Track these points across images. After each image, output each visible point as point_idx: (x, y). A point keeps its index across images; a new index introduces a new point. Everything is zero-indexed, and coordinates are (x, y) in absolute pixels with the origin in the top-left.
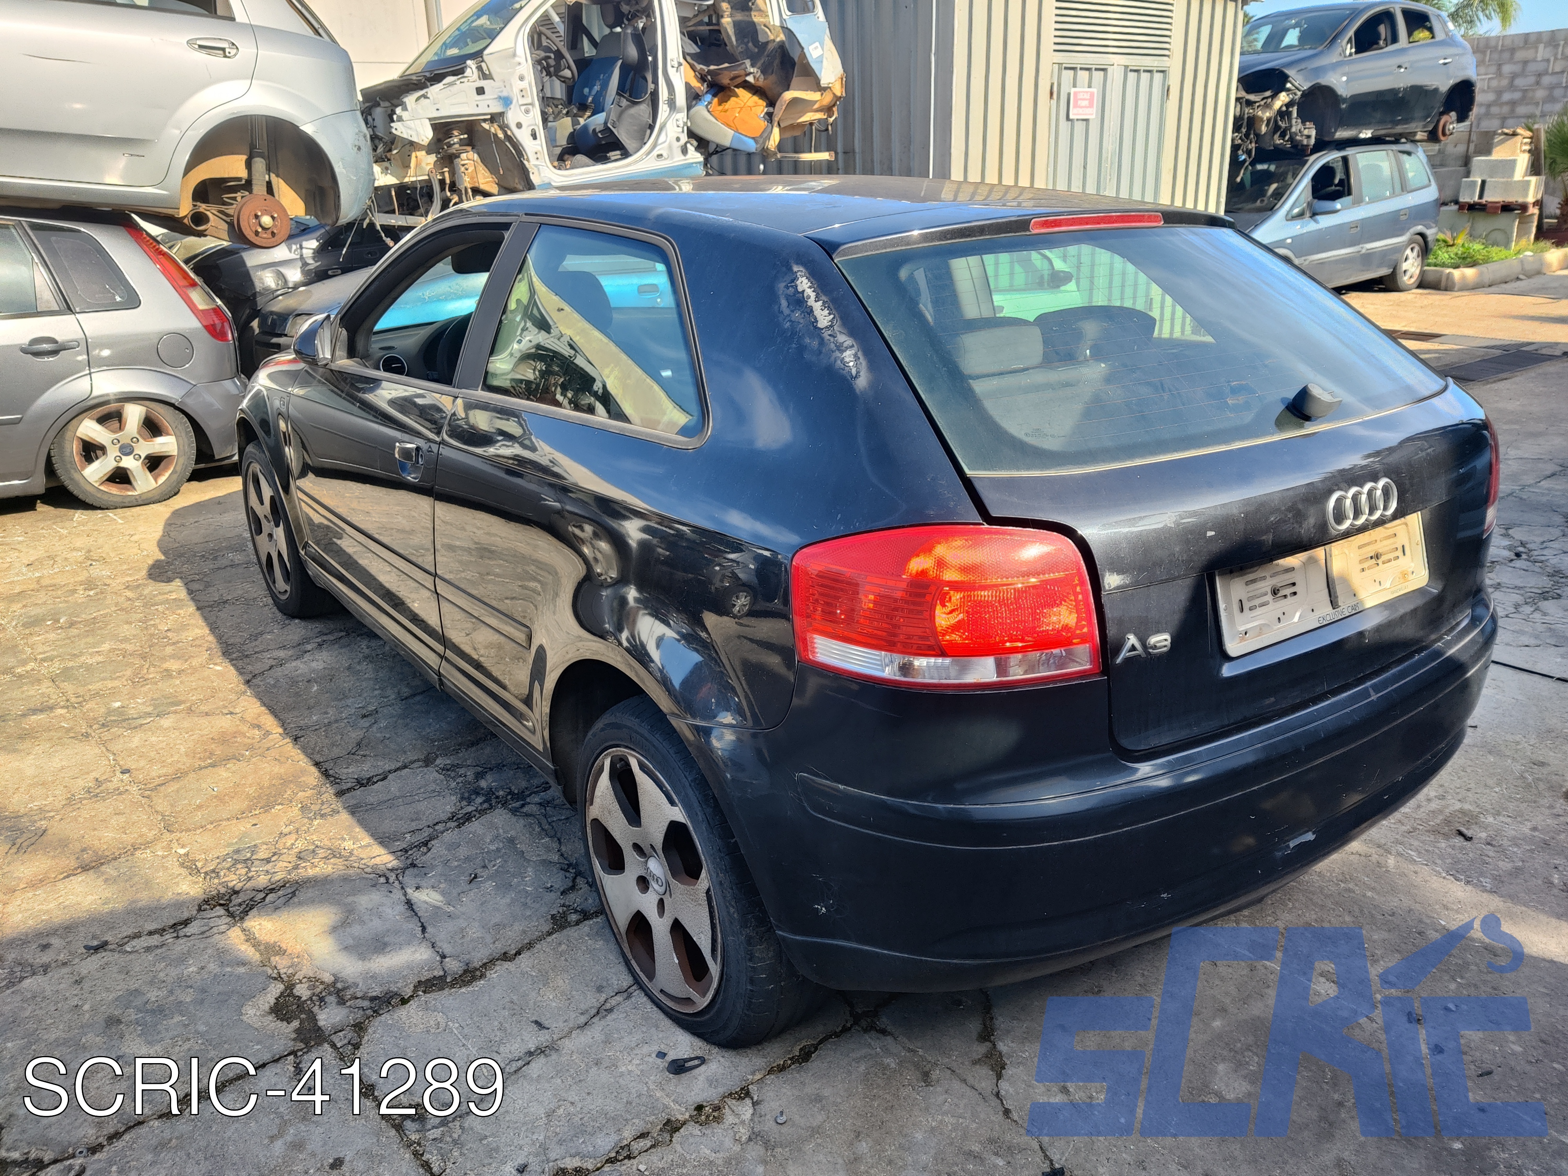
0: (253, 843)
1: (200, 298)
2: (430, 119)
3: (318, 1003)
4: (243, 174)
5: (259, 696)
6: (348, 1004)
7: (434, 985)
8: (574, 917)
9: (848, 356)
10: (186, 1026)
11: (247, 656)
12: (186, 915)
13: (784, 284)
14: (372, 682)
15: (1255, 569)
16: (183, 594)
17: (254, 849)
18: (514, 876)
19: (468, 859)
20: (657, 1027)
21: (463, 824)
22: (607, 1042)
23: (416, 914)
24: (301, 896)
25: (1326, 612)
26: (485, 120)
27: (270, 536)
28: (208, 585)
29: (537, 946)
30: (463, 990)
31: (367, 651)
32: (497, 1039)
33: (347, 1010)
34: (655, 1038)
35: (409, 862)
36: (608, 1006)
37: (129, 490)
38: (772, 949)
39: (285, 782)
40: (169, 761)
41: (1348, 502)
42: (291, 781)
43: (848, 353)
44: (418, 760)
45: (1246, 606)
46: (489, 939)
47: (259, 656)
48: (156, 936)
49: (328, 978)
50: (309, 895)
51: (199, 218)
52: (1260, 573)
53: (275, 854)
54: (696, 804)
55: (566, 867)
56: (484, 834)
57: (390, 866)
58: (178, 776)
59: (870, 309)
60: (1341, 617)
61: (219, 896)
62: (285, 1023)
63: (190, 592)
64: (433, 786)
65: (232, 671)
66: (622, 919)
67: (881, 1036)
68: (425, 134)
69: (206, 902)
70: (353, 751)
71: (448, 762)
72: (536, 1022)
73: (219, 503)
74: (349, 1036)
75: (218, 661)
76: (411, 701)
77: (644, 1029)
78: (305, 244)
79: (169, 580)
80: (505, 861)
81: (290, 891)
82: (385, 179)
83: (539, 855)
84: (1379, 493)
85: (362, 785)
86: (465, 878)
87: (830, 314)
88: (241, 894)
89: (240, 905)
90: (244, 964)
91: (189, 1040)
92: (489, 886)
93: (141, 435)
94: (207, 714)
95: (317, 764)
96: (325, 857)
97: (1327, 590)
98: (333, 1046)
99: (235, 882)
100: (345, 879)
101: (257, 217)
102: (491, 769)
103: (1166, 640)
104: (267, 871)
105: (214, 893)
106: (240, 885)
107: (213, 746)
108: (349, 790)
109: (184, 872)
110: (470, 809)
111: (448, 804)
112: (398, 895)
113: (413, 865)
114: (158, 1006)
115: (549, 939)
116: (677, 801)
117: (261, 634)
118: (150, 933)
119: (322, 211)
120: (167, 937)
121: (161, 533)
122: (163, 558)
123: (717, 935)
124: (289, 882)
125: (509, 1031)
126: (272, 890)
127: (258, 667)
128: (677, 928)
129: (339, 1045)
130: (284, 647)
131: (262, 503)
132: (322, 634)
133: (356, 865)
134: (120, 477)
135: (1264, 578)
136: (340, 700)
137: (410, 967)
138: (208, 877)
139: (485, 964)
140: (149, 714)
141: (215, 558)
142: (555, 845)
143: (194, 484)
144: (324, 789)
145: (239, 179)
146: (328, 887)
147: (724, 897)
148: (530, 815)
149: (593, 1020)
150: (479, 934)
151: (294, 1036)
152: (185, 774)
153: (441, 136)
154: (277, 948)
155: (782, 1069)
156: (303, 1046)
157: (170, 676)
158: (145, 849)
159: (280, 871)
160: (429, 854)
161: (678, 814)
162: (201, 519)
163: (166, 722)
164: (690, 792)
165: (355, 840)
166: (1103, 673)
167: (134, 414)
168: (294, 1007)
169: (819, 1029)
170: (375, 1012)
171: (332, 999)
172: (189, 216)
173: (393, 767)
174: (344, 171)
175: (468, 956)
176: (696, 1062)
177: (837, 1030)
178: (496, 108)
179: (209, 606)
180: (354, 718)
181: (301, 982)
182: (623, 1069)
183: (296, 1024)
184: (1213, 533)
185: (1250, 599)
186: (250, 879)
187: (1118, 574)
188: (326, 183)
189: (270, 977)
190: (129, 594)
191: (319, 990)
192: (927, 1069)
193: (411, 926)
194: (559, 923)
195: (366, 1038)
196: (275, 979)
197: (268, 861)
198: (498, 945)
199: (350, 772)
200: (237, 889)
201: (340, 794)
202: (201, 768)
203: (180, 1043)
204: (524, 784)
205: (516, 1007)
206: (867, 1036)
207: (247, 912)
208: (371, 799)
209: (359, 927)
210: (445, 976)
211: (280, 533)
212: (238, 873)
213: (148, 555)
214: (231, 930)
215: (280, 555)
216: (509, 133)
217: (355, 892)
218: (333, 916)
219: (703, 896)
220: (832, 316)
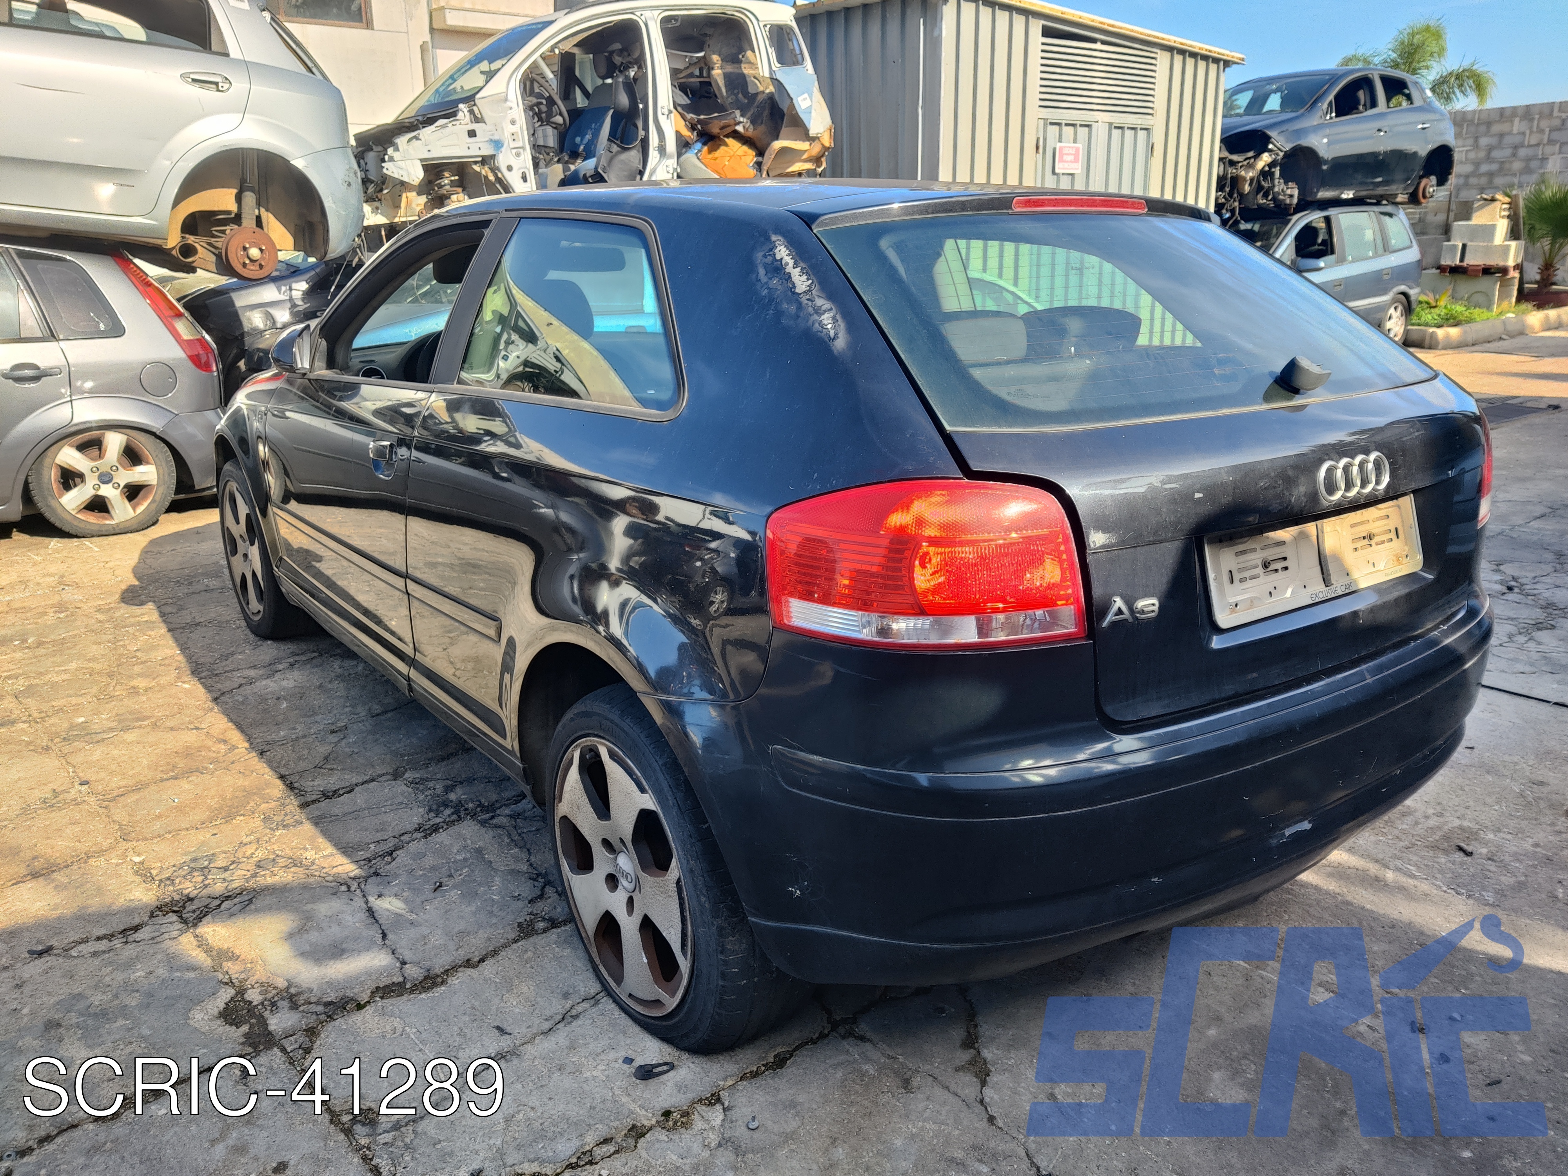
0: (212, 852)
1: (185, 328)
2: (421, 160)
3: (269, 1008)
4: (233, 207)
5: (226, 713)
6: (301, 1009)
7: (392, 991)
8: (541, 925)
9: (827, 319)
10: (129, 1029)
11: (216, 675)
12: (137, 921)
13: (762, 253)
14: (342, 700)
15: (1246, 539)
16: (155, 616)
17: (212, 858)
18: (480, 885)
19: (433, 868)
20: (625, 1033)
21: (430, 835)
22: (572, 1047)
23: (377, 922)
24: (258, 903)
25: (1318, 590)
26: (476, 163)
27: (246, 556)
28: (181, 609)
29: (502, 953)
30: (423, 996)
31: (339, 671)
32: (456, 1044)
33: (300, 1015)
34: (623, 1043)
35: (372, 870)
36: (574, 1012)
37: (106, 519)
38: (744, 941)
39: (249, 794)
40: (130, 773)
41: (1339, 473)
42: (255, 793)
43: (826, 315)
44: (387, 774)
45: (1236, 577)
46: (452, 946)
47: (229, 674)
48: (104, 942)
49: (281, 983)
50: (266, 902)
51: (188, 250)
52: (1250, 544)
53: (233, 862)
54: (666, 789)
55: (535, 876)
56: (451, 844)
57: (352, 875)
58: (139, 787)
59: (849, 275)
60: (1334, 596)
61: (173, 902)
62: (234, 1027)
63: (162, 615)
64: (400, 799)
65: (200, 690)
66: (590, 921)
67: (859, 1042)
68: (416, 174)
69: (159, 908)
70: (320, 765)
71: (418, 775)
72: (498, 1028)
73: (198, 533)
74: (301, 1040)
75: (187, 679)
76: (382, 717)
77: (611, 1035)
78: (294, 286)
79: (142, 604)
80: (473, 871)
81: (246, 898)
82: (374, 218)
83: (507, 865)
84: (1370, 466)
85: (328, 797)
86: (430, 887)
87: (808, 279)
88: (195, 902)
89: (194, 911)
90: (194, 969)
91: (131, 1043)
92: (454, 894)
93: (120, 464)
94: (172, 729)
95: (282, 777)
96: (286, 866)
97: (1319, 568)
98: (283, 1050)
99: (190, 890)
100: (305, 887)
101: (245, 249)
102: (461, 783)
103: (1153, 605)
104: (224, 879)
105: (168, 900)
106: (196, 892)
107: (177, 760)
108: (314, 802)
109: (138, 879)
110: (438, 820)
111: (415, 816)
112: (359, 902)
113: (376, 874)
114: (101, 1010)
115: (515, 946)
116: (647, 787)
117: (233, 654)
118: (99, 939)
119: (311, 246)
120: (116, 942)
121: (136, 560)
122: (137, 583)
123: (687, 928)
124: (246, 889)
125: (469, 1036)
126: (228, 898)
127: (227, 685)
128: (647, 926)
129: (289, 1050)
130: (254, 667)
131: (238, 522)
132: (294, 654)
133: (317, 873)
134: (98, 505)
135: (1254, 550)
136: (311, 716)
137: (368, 973)
138: (163, 885)
139: (447, 971)
140: (112, 729)
141: (190, 583)
142: (524, 856)
143: (174, 515)
144: (288, 801)
145: (228, 212)
146: (287, 894)
147: (695, 886)
148: (500, 827)
149: (558, 1026)
150: (442, 942)
151: (242, 1040)
152: (146, 785)
153: (432, 178)
154: (230, 954)
155: (755, 1075)
156: (252, 1050)
157: (137, 693)
158: (99, 857)
159: (238, 879)
160: (393, 863)
161: (648, 802)
162: (178, 547)
163: (130, 736)
164: (661, 777)
165: (318, 850)
166: (1088, 637)
167: (114, 442)
168: (245, 1011)
169: (795, 1036)
170: (328, 1017)
171: (284, 1004)
172: (178, 248)
173: (360, 781)
174: (333, 206)
175: (429, 963)
176: (665, 1068)
177: (814, 1037)
178: (487, 151)
179: (180, 628)
180: (322, 733)
181: (253, 987)
182: (588, 1074)
183: (245, 1028)
184: (1201, 495)
185: (1240, 570)
186: (206, 886)
187: (1104, 532)
188: (316, 218)
189: (221, 982)
190: (101, 617)
191: (271, 995)
192: (907, 1076)
193: (371, 933)
194: (526, 930)
195: (318, 1042)
196: (226, 984)
197: (226, 869)
198: (461, 952)
199: (317, 784)
200: (191, 896)
201: (304, 806)
202: (162, 780)
203: (122, 1047)
204: (494, 797)
205: (478, 1013)
206: (845, 1043)
207: (201, 918)
208: (336, 811)
209: (317, 934)
210: (404, 982)
211: (254, 552)
212: (193, 880)
213: (122, 581)
214: (184, 935)
215: (254, 574)
216: (500, 175)
217: (314, 899)
218: (291, 922)
219: (673, 887)
220: (810, 281)
